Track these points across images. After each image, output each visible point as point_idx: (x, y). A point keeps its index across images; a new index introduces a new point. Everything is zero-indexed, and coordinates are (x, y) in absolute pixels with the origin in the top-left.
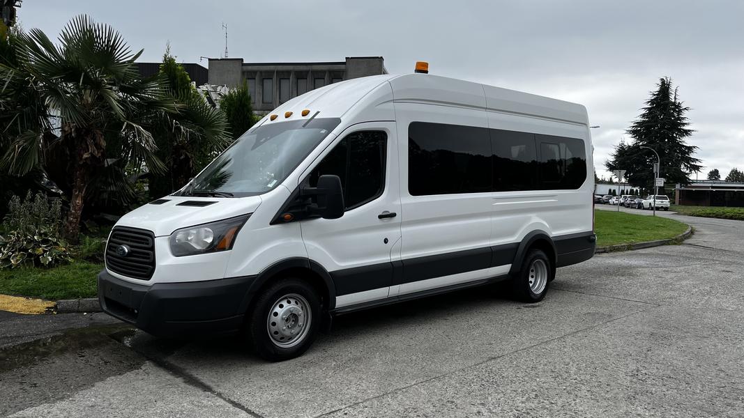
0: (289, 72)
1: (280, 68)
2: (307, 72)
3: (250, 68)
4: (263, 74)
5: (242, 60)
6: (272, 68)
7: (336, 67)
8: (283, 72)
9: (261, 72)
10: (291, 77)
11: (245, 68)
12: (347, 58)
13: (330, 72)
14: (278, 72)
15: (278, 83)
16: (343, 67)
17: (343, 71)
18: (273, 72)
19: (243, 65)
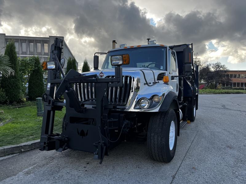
0: (25, 40)
1: (21, 38)
2: (33, 40)
3: (8, 37)
4: (14, 40)
5: (5, 34)
6: (18, 38)
7: (46, 39)
8: (23, 40)
10: (27, 42)
11: (6, 37)
12: (50, 36)
13: (43, 41)
14: (21, 40)
15: (21, 44)
16: (48, 39)
17: (48, 41)
18: (19, 39)
19: (5, 36)
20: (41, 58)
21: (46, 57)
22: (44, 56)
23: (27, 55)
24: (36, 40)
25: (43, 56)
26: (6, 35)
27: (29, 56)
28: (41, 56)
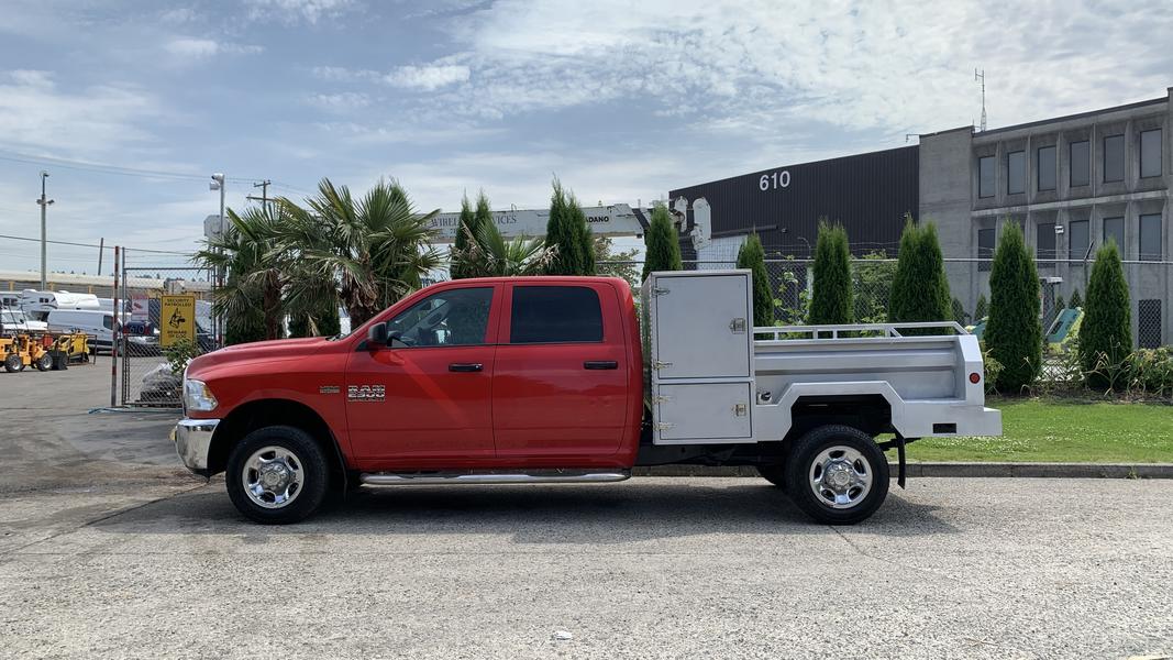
0: (1053, 135)
1: (1037, 130)
2: (1091, 127)
3: (985, 139)
4: (1008, 146)
5: (972, 128)
6: (1024, 132)
7: (1149, 110)
8: (1043, 135)
9: (1004, 142)
10: (1058, 143)
11: (977, 141)
13: (1134, 120)
14: (1033, 138)
15: (1035, 159)
16: (1163, 106)
17: (1163, 114)
18: (1025, 138)
19: (974, 135)
20: (1124, 205)
21: (1150, 201)
22: (1140, 196)
23: (1058, 204)
24: (1100, 126)
25: (1133, 197)
26: (977, 130)
27: (1065, 204)
28: (1123, 197)
